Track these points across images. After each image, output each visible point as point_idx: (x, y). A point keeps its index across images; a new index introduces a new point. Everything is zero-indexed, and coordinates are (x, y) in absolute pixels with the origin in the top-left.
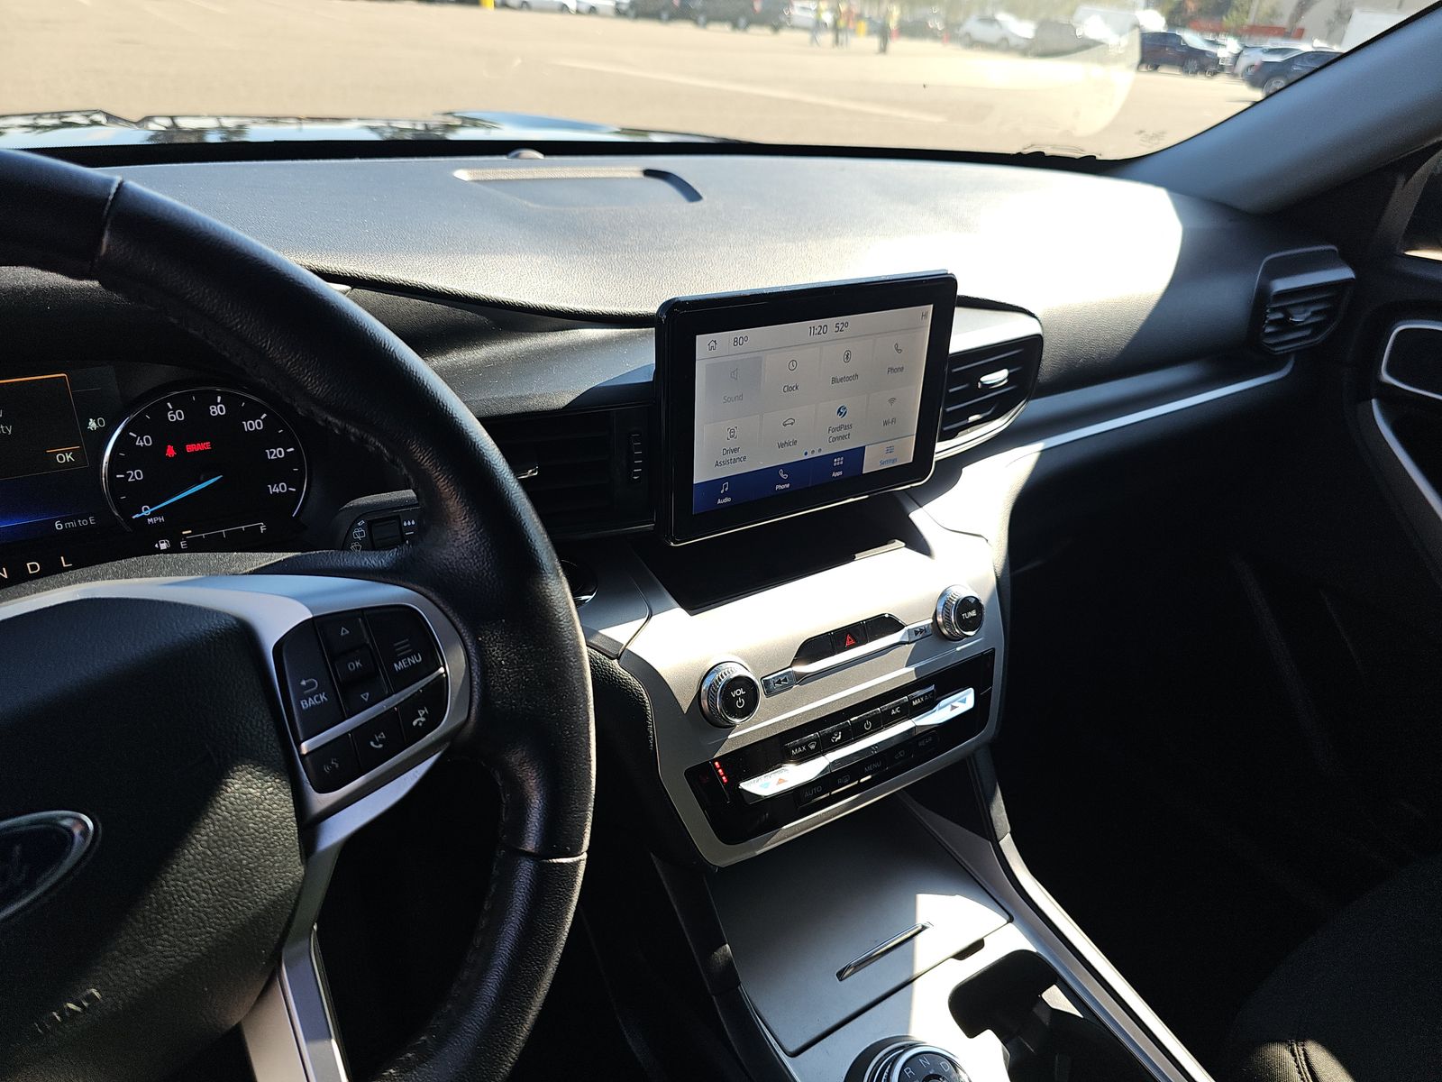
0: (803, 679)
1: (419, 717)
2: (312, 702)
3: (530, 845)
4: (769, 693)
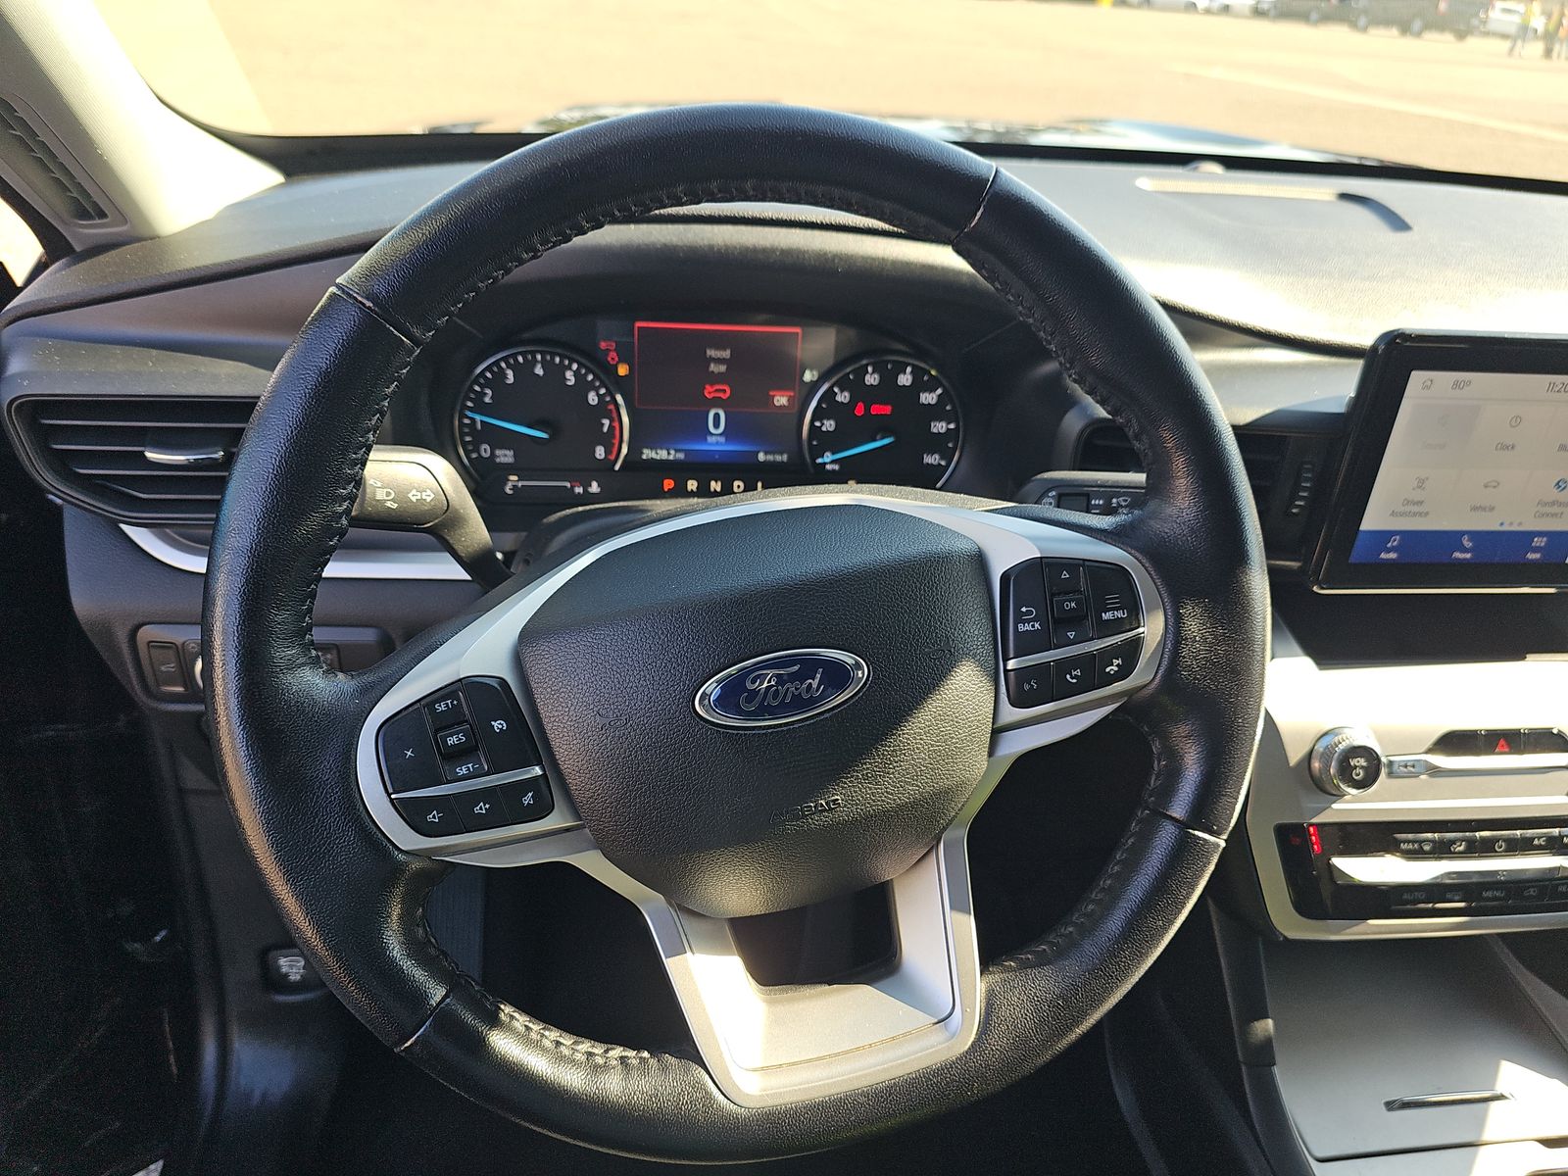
0: (1435, 771)
1: (1112, 665)
2: (1028, 627)
3: (1179, 810)
4: (1390, 774)
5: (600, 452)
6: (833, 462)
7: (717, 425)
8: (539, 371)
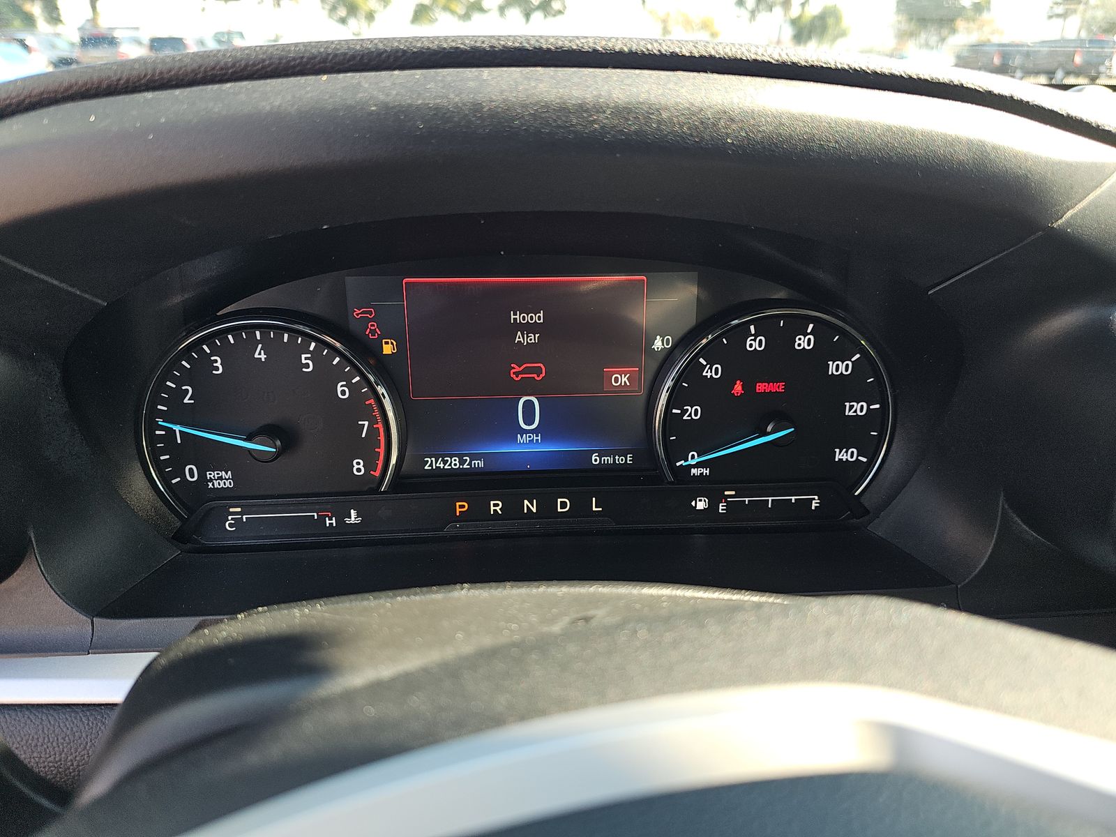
5: (358, 467)
6: (697, 465)
7: (529, 419)
8: (260, 355)
